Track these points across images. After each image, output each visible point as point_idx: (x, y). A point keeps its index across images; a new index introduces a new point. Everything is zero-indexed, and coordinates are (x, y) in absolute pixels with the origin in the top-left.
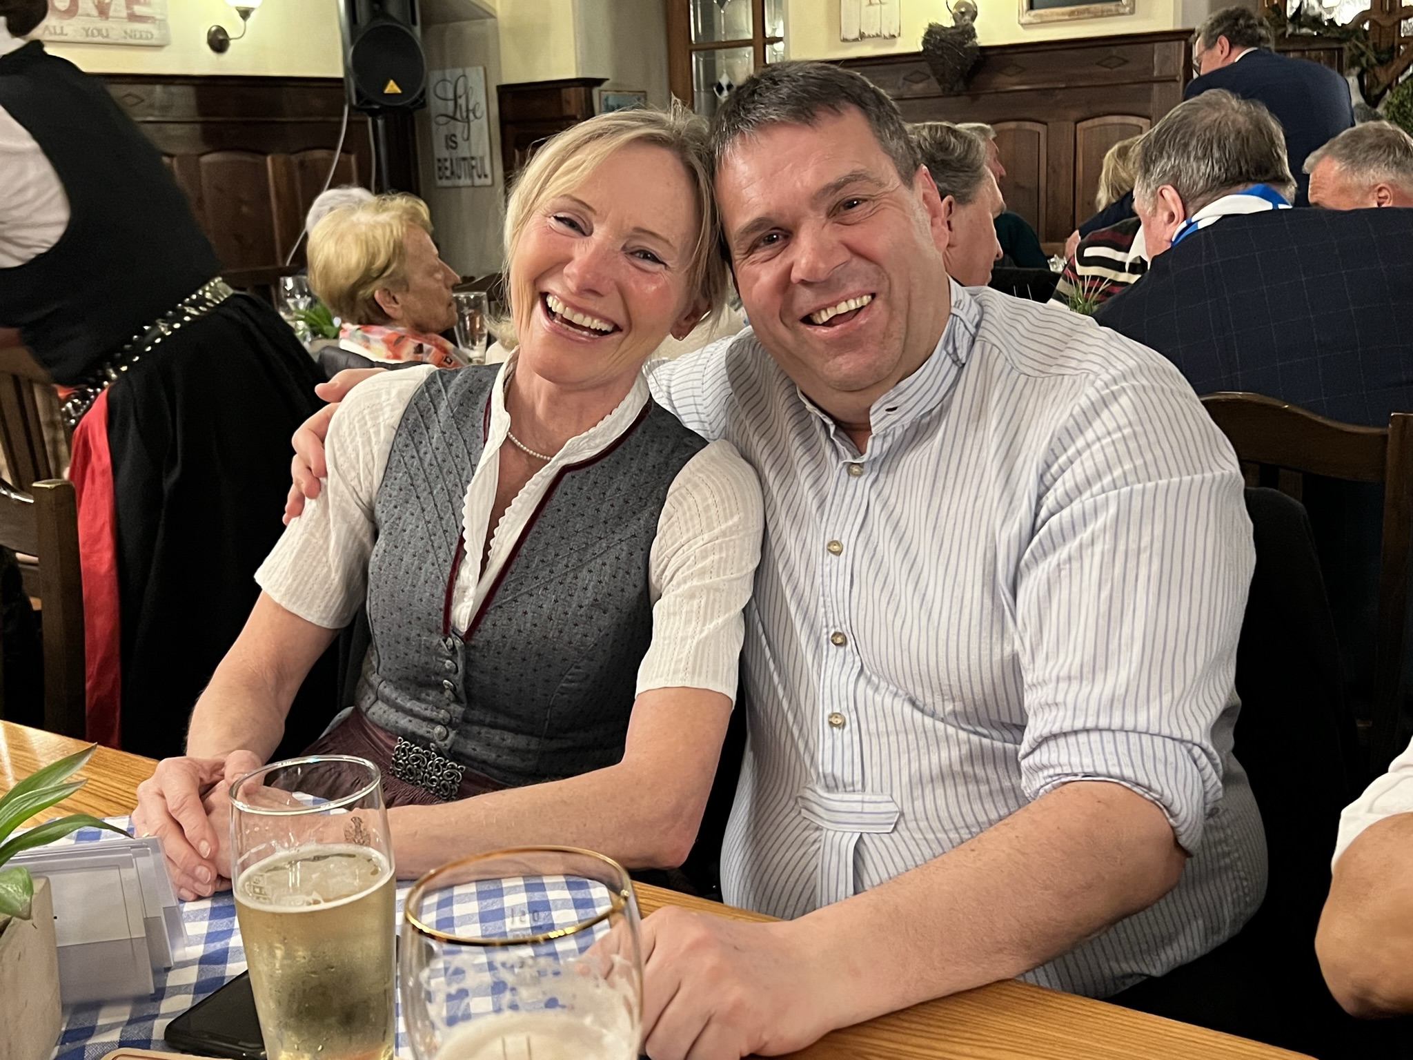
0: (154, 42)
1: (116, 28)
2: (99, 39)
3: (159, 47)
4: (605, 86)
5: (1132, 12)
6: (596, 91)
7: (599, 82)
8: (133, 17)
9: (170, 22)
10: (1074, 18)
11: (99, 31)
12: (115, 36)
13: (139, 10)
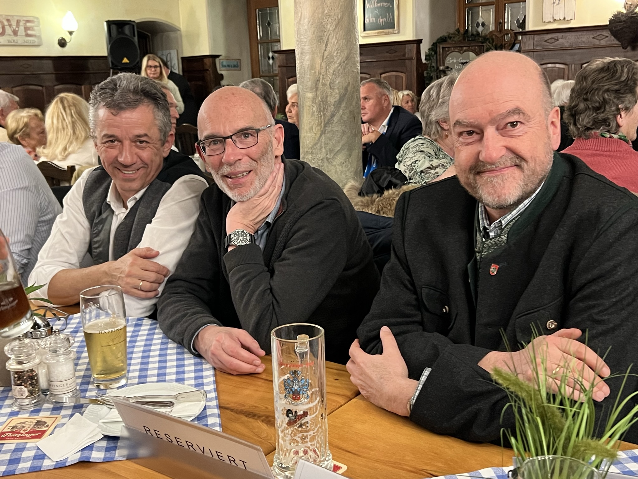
0: (36, 44)
1: (20, 40)
2: (14, 44)
3: (38, 46)
4: (221, 57)
5: (399, 33)
6: (217, 60)
7: (218, 56)
8: (27, 35)
9: (42, 36)
10: (379, 35)
11: (14, 41)
12: (20, 41)
13: (30, 32)
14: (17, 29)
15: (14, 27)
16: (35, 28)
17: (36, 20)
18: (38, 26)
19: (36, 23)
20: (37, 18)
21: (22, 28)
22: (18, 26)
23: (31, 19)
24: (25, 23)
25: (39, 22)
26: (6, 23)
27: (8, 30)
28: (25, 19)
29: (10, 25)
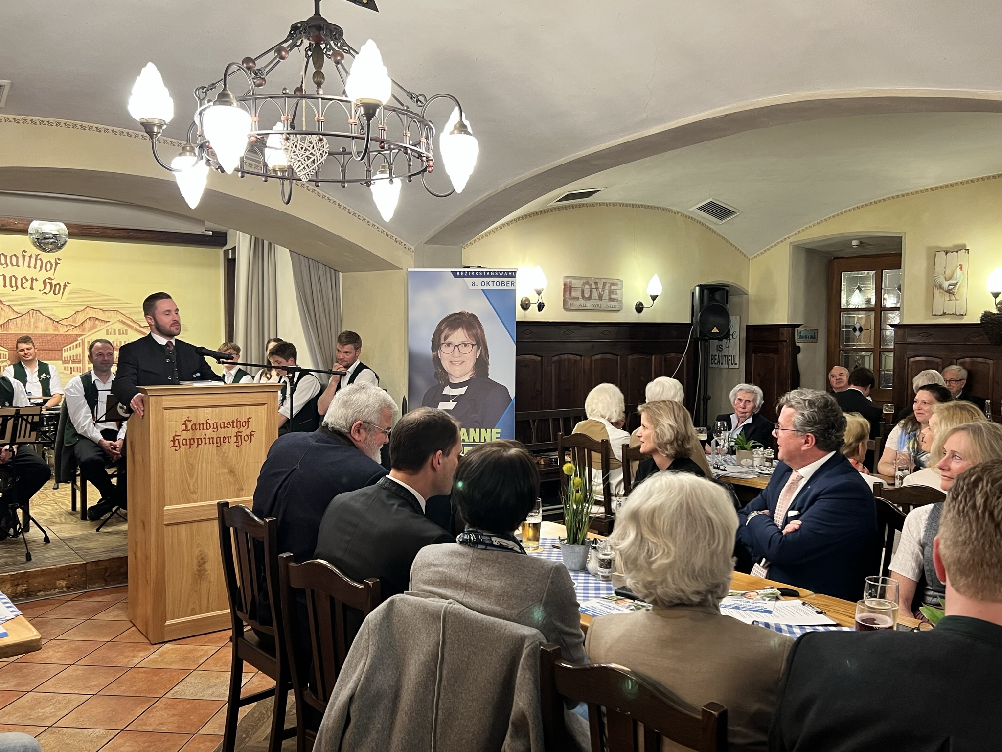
0: (616, 309)
1: (604, 304)
2: (598, 308)
3: (618, 311)
4: (801, 327)
6: (796, 331)
7: (798, 326)
8: (611, 299)
9: (623, 300)
11: (598, 305)
12: (604, 306)
13: (613, 296)
14: (602, 293)
15: (600, 290)
16: (619, 292)
17: (619, 283)
18: (621, 289)
19: (619, 286)
20: (621, 281)
21: (606, 291)
22: (603, 290)
23: (616, 282)
24: (610, 287)
25: (622, 285)
26: (594, 286)
27: (595, 295)
28: (611, 282)
29: (597, 289)
